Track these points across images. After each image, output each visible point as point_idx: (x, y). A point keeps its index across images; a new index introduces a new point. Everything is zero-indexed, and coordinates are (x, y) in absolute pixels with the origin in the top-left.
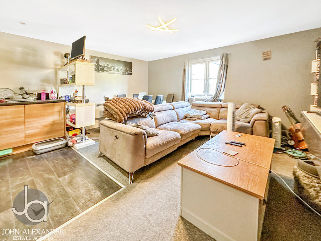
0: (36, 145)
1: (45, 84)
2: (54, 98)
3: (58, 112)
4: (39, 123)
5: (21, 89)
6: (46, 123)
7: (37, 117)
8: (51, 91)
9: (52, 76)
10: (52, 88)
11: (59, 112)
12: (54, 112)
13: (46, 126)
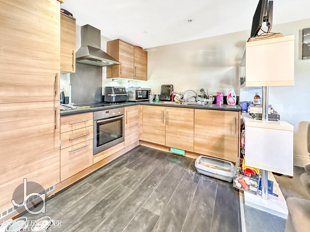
0: (202, 157)
1: (225, 85)
2: (233, 103)
3: (229, 125)
4: (207, 133)
5: (202, 90)
6: (215, 136)
7: (205, 125)
8: (230, 93)
9: (233, 75)
10: (230, 90)
11: (231, 124)
12: (224, 123)
13: (214, 139)
